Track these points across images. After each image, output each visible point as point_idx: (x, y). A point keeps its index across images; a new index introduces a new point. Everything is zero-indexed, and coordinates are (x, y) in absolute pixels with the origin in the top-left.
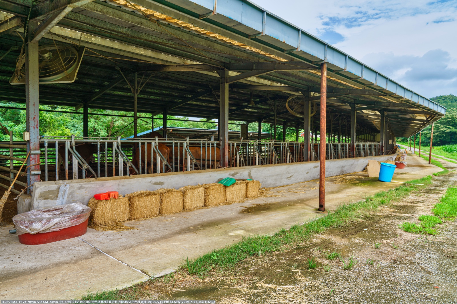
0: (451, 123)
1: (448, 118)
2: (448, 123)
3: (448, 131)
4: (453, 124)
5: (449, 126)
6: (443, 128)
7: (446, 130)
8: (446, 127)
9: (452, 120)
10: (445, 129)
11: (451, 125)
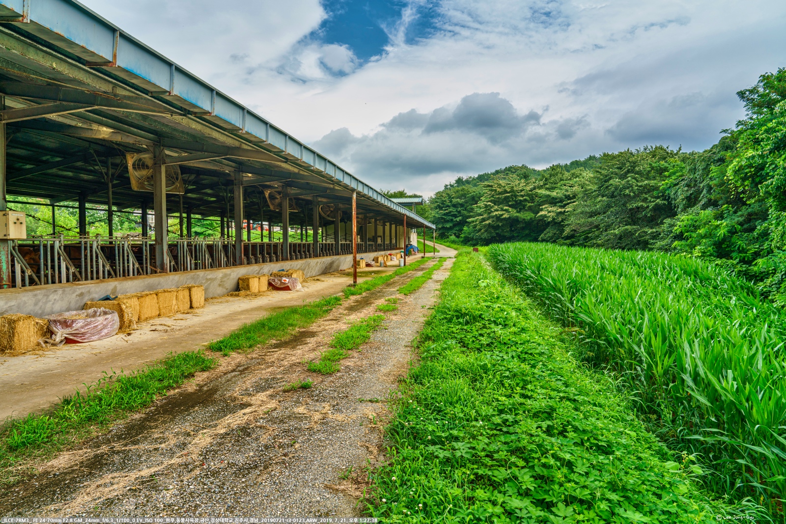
0: (510, 201)
1: (506, 192)
2: (506, 201)
3: (506, 216)
4: (514, 203)
5: (507, 208)
6: (497, 210)
7: (502, 215)
8: (502, 210)
9: (512, 195)
10: (500, 213)
11: (510, 206)
